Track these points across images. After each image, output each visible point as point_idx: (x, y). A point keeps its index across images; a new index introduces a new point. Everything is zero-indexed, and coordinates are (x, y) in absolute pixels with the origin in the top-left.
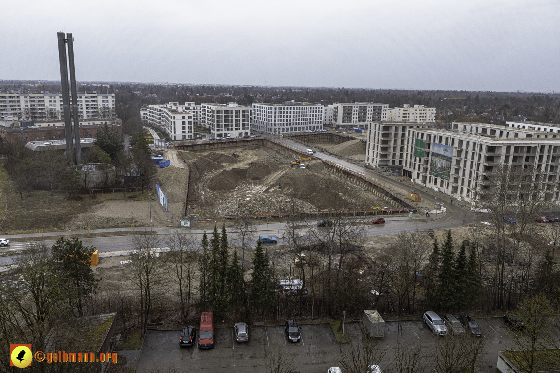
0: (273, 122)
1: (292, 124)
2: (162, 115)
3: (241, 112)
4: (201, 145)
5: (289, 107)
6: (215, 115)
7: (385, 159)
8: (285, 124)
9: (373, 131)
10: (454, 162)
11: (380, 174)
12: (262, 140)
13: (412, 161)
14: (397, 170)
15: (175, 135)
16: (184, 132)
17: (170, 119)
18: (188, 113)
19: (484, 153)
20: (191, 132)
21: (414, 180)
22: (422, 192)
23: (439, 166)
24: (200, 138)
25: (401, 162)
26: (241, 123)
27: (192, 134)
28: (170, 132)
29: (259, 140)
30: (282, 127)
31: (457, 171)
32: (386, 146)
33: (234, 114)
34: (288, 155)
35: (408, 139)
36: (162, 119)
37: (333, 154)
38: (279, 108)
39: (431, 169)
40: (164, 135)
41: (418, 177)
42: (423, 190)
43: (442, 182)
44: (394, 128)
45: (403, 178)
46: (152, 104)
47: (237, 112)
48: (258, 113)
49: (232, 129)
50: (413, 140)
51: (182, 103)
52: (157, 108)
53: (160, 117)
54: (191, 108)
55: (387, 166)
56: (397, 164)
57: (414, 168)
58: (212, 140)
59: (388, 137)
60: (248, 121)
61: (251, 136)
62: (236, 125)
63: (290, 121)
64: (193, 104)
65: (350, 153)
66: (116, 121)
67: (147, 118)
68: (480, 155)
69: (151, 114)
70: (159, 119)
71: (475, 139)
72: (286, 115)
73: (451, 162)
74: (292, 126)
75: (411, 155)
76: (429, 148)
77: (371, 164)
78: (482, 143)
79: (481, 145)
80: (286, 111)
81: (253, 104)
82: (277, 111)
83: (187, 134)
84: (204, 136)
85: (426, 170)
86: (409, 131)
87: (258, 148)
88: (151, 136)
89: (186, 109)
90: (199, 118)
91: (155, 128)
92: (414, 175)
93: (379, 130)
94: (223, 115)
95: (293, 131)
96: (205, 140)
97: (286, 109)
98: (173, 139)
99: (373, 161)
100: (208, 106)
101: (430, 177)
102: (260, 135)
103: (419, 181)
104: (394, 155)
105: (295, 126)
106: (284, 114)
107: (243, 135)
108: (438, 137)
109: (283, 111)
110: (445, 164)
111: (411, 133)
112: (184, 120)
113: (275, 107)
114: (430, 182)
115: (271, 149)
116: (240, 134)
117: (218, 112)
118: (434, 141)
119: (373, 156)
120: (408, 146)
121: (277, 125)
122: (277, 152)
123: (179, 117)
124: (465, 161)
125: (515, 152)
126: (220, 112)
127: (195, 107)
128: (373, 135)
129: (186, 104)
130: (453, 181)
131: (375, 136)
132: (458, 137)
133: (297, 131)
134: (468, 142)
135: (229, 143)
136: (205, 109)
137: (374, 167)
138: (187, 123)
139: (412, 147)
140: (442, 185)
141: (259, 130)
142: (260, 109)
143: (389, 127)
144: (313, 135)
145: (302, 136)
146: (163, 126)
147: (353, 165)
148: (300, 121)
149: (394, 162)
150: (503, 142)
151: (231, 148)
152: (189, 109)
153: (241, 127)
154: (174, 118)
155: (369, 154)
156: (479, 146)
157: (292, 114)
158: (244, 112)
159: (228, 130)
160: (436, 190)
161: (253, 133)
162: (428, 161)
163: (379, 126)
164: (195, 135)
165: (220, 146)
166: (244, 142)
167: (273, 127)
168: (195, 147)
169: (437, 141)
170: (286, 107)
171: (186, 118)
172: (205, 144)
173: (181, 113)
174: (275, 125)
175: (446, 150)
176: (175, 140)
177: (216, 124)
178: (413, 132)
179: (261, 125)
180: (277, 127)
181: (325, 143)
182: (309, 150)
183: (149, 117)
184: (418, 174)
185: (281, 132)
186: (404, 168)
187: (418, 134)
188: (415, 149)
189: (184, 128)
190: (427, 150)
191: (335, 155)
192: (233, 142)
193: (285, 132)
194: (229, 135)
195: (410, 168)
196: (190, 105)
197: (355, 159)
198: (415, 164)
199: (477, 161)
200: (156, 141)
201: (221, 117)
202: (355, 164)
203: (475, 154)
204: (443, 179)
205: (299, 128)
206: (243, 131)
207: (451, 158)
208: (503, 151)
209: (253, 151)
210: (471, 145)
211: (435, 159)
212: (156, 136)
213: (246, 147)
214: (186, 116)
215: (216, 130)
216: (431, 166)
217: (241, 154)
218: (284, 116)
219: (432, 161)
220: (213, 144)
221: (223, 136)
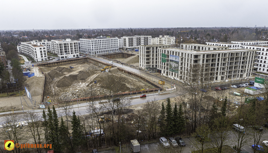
0: (92, 48)
1: (102, 49)
2: (29, 48)
3: (73, 44)
4: (52, 63)
5: (99, 40)
6: (59, 46)
7: (149, 65)
8: (98, 49)
9: (141, 50)
10: (180, 64)
11: (146, 72)
12: (86, 58)
13: (161, 65)
14: (155, 70)
15: (37, 59)
16: (42, 57)
17: (33, 50)
18: (43, 46)
19: (193, 59)
20: (46, 56)
21: (162, 74)
22: (166, 80)
23: (173, 66)
24: (51, 60)
25: (156, 66)
26: (74, 50)
27: (47, 58)
28: (34, 57)
29: (84, 58)
30: (97, 51)
31: (181, 68)
32: (148, 58)
33: (69, 45)
34: (100, 66)
35: (159, 53)
36: (29, 50)
37: (123, 64)
38: (94, 41)
39: (170, 68)
40: (30, 59)
41: (164, 73)
42: (167, 79)
43: (175, 74)
44: (152, 48)
45: (157, 73)
46: (22, 42)
47: (71, 44)
48: (83, 44)
49: (69, 54)
50: (161, 54)
51: (40, 40)
52: (26, 44)
53: (28, 49)
54: (46, 43)
55: (150, 68)
56: (155, 67)
57: (162, 68)
58: (58, 60)
59: (149, 53)
60: (78, 49)
61: (80, 57)
62: (71, 51)
63: (101, 47)
64: (46, 41)
65: (132, 63)
66: (1, 53)
67: (21, 50)
68: (191, 59)
69: (23, 48)
70: (28, 50)
71: (189, 52)
72: (98, 44)
73: (179, 64)
74: (102, 50)
75: (160, 62)
76: (168, 57)
77: (142, 68)
78: (191, 54)
79: (191, 55)
80: (98, 42)
81: (80, 39)
82: (93, 42)
83: (44, 58)
84: (54, 58)
85: (167, 68)
86: (159, 49)
87: (84, 63)
88: (23, 60)
89: (43, 44)
90: (51, 48)
91: (26, 55)
92: (162, 72)
93: (144, 49)
94: (63, 46)
95: (103, 53)
96: (54, 61)
97: (98, 41)
98: (36, 61)
99: (143, 66)
100: (55, 41)
101: (170, 72)
102: (85, 56)
103: (165, 75)
104: (153, 62)
105: (104, 50)
106: (97, 43)
107: (76, 56)
108: (172, 52)
109: (96, 42)
110: (176, 65)
111: (160, 50)
112: (41, 50)
113: (92, 40)
114: (170, 75)
115: (91, 63)
116: (74, 56)
117: (60, 45)
118: (170, 54)
119: (143, 63)
120: (158, 57)
121: (94, 50)
122: (94, 64)
123: (38, 49)
124: (185, 63)
125: (207, 57)
126: (62, 45)
127: (48, 42)
128: (142, 53)
129: (43, 41)
130: (180, 74)
131: (143, 53)
132: (181, 51)
133: (105, 52)
134: (185, 54)
135: (68, 61)
136: (53, 43)
137: (144, 69)
138: (43, 52)
139: (160, 58)
140: (175, 76)
141: (85, 53)
142: (84, 42)
143: (149, 48)
144: (114, 54)
145: (108, 55)
146: (30, 54)
147: (133, 69)
148: (106, 47)
149: (153, 66)
150: (201, 52)
151: (70, 64)
152: (45, 43)
153: (74, 52)
154: (35, 49)
155: (140, 63)
156: (190, 55)
157: (101, 44)
158: (74, 43)
159: (67, 54)
160: (173, 78)
161: (81, 55)
162: (168, 64)
163: (144, 47)
164: (49, 58)
165: (63, 63)
166: (76, 60)
167: (92, 51)
168: (49, 64)
169: (172, 54)
170: (98, 40)
171: (42, 49)
172: (54, 63)
173: (39, 46)
174: (93, 50)
175: (176, 58)
176: (37, 62)
177: (60, 51)
178: (161, 50)
179: (85, 50)
180: (94, 51)
181: (120, 58)
182: (110, 62)
183: (22, 50)
184: (164, 71)
185: (97, 54)
186: (157, 69)
187: (163, 50)
188: (162, 58)
189: (42, 54)
190: (167, 59)
191: (124, 64)
192: (70, 61)
193: (99, 53)
194: (68, 57)
195: (160, 68)
196: (45, 41)
197: (134, 65)
198: (162, 66)
199: (190, 63)
200: (26, 63)
201: (62, 47)
202: (134, 68)
203: (189, 59)
204: (175, 72)
205: (106, 51)
206: (76, 54)
207: (178, 62)
208: (201, 57)
209: (81, 65)
210: (187, 55)
211: (171, 63)
212: (26, 60)
213: (78, 63)
214: (42, 48)
215: (60, 54)
216: (170, 66)
217: (75, 67)
218: (97, 45)
219: (170, 64)
220: (59, 62)
221: (65, 57)
